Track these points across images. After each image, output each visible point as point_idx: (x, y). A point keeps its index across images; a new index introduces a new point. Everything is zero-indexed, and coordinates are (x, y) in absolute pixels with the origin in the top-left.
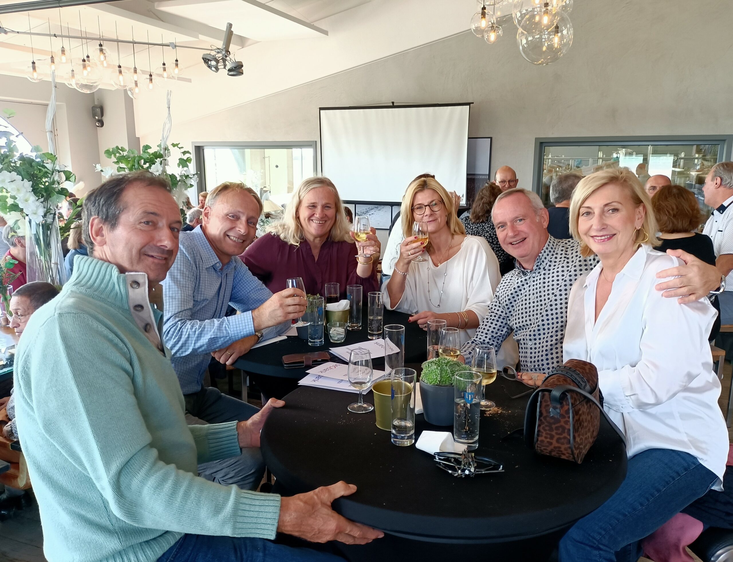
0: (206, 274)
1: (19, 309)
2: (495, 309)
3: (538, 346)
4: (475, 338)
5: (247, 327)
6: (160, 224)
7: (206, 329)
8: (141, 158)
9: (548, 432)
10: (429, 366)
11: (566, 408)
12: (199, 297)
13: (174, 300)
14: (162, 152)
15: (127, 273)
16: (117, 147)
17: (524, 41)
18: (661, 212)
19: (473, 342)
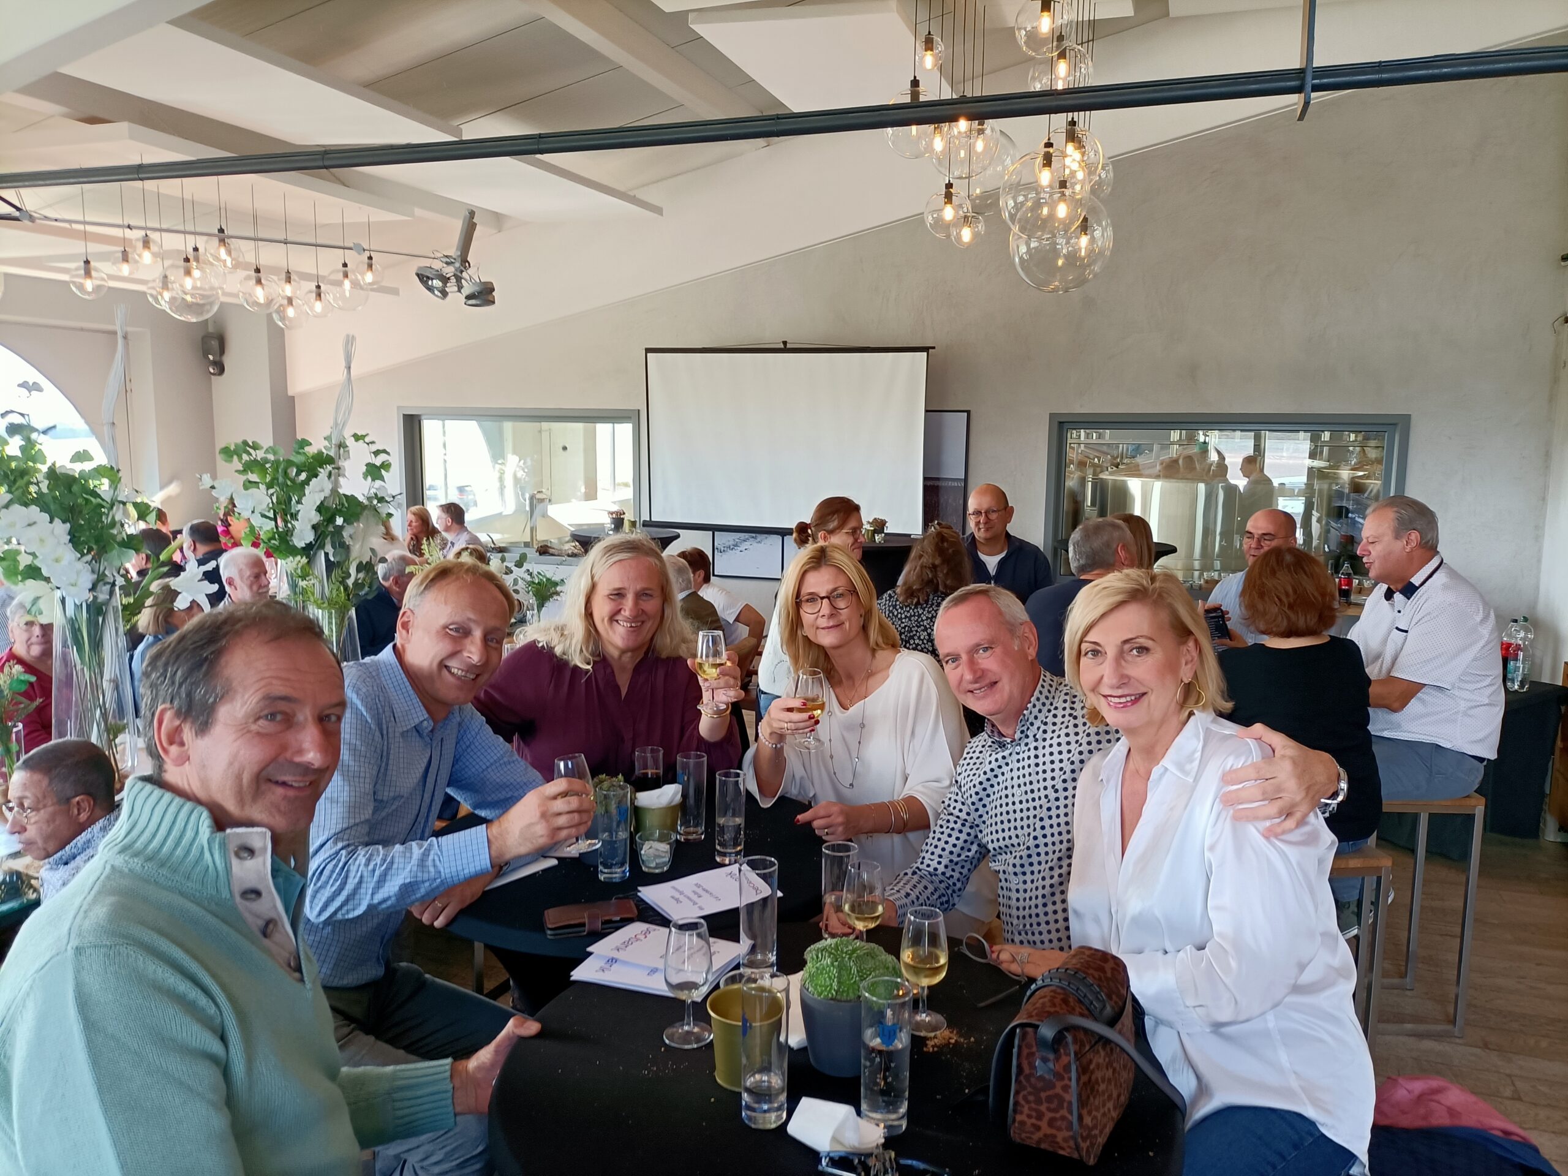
0: (401, 745)
1: (26, 797)
2: (954, 808)
3: (1029, 886)
4: (918, 864)
5: (477, 858)
6: (300, 717)
7: (395, 866)
8: (290, 463)
9: (1033, 1105)
10: (817, 957)
11: (1064, 1060)
12: (386, 794)
13: (335, 805)
14: (332, 453)
15: (228, 831)
16: (245, 443)
17: (1023, 249)
18: (1266, 598)
19: (914, 873)
